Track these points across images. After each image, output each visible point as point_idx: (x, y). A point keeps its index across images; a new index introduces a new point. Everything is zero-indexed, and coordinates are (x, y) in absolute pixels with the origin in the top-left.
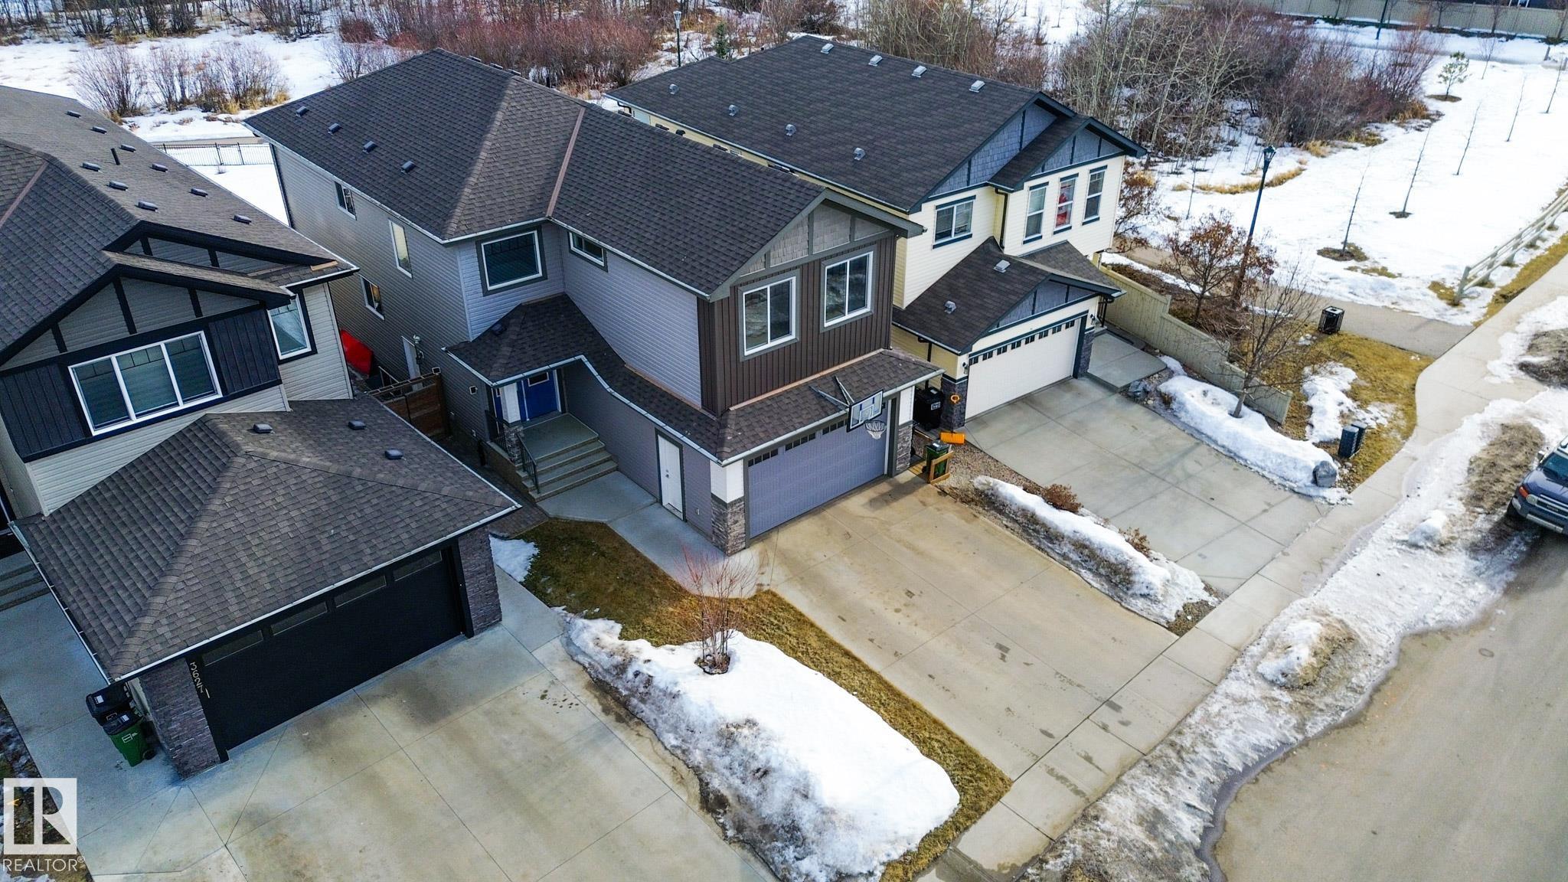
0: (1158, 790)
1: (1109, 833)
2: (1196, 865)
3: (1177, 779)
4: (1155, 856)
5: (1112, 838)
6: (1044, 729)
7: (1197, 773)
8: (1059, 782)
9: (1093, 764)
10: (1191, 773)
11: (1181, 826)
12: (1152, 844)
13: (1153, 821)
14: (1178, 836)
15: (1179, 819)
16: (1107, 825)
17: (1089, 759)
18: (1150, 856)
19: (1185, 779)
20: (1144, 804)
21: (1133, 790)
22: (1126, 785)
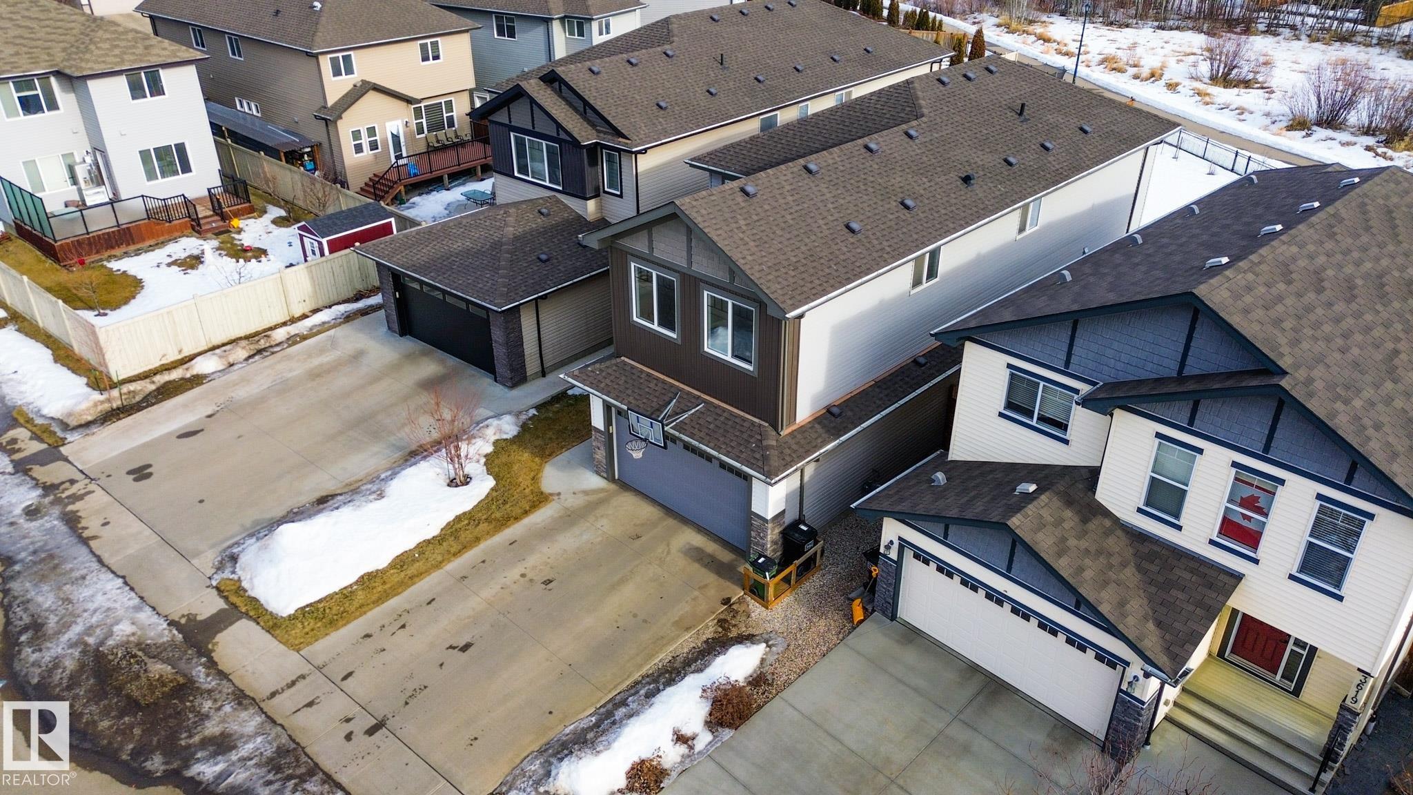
0: (257, 753)
1: (219, 709)
2: (163, 768)
3: (265, 769)
4: (182, 739)
5: (213, 711)
6: (354, 675)
7: (268, 788)
8: (289, 681)
9: (303, 707)
10: (269, 783)
11: (208, 764)
12: (197, 739)
13: (222, 744)
14: (198, 760)
15: (216, 764)
16: (227, 708)
17: (310, 704)
18: (184, 735)
19: (263, 777)
20: (243, 740)
21: (263, 734)
22: (270, 729)
